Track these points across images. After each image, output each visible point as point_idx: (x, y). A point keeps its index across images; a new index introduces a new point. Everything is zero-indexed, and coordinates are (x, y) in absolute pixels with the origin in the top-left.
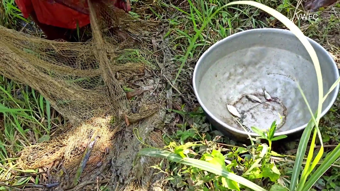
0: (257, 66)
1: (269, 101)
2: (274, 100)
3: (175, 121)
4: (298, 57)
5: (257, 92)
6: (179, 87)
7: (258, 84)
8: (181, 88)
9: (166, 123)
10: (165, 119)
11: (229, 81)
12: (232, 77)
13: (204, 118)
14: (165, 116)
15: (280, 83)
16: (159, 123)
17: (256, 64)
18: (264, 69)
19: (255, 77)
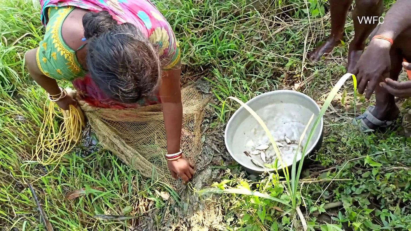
0: (275, 119)
1: (289, 144)
2: (293, 142)
3: (221, 175)
4: (300, 107)
5: (280, 139)
6: (219, 149)
7: (279, 132)
8: (220, 148)
9: (213, 179)
10: (212, 175)
11: (256, 135)
12: (258, 132)
13: (240, 168)
14: (212, 173)
15: (295, 128)
16: (208, 179)
17: (273, 117)
18: (281, 120)
19: (276, 127)
